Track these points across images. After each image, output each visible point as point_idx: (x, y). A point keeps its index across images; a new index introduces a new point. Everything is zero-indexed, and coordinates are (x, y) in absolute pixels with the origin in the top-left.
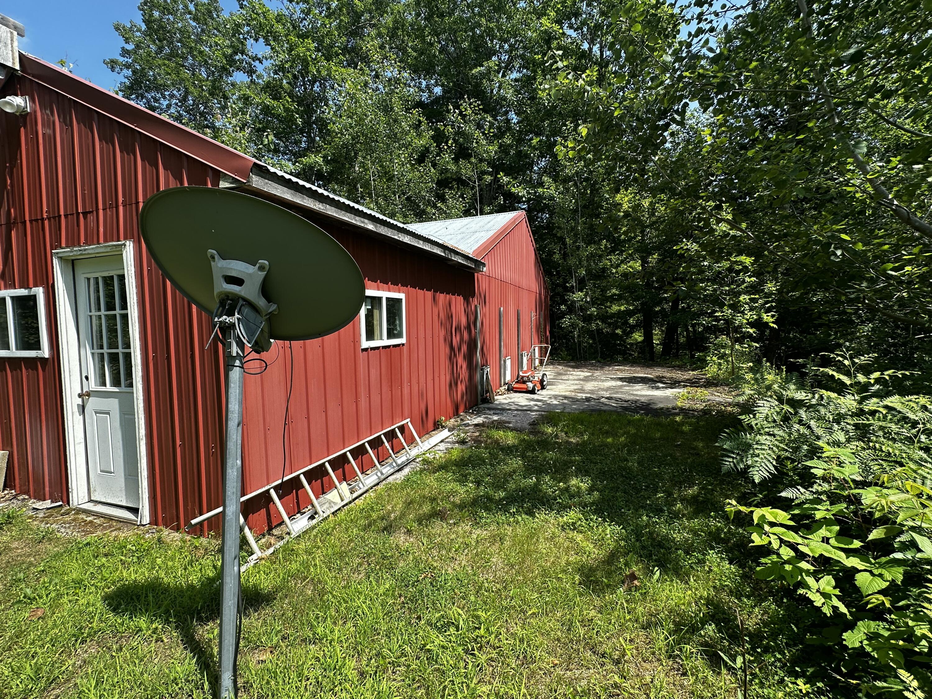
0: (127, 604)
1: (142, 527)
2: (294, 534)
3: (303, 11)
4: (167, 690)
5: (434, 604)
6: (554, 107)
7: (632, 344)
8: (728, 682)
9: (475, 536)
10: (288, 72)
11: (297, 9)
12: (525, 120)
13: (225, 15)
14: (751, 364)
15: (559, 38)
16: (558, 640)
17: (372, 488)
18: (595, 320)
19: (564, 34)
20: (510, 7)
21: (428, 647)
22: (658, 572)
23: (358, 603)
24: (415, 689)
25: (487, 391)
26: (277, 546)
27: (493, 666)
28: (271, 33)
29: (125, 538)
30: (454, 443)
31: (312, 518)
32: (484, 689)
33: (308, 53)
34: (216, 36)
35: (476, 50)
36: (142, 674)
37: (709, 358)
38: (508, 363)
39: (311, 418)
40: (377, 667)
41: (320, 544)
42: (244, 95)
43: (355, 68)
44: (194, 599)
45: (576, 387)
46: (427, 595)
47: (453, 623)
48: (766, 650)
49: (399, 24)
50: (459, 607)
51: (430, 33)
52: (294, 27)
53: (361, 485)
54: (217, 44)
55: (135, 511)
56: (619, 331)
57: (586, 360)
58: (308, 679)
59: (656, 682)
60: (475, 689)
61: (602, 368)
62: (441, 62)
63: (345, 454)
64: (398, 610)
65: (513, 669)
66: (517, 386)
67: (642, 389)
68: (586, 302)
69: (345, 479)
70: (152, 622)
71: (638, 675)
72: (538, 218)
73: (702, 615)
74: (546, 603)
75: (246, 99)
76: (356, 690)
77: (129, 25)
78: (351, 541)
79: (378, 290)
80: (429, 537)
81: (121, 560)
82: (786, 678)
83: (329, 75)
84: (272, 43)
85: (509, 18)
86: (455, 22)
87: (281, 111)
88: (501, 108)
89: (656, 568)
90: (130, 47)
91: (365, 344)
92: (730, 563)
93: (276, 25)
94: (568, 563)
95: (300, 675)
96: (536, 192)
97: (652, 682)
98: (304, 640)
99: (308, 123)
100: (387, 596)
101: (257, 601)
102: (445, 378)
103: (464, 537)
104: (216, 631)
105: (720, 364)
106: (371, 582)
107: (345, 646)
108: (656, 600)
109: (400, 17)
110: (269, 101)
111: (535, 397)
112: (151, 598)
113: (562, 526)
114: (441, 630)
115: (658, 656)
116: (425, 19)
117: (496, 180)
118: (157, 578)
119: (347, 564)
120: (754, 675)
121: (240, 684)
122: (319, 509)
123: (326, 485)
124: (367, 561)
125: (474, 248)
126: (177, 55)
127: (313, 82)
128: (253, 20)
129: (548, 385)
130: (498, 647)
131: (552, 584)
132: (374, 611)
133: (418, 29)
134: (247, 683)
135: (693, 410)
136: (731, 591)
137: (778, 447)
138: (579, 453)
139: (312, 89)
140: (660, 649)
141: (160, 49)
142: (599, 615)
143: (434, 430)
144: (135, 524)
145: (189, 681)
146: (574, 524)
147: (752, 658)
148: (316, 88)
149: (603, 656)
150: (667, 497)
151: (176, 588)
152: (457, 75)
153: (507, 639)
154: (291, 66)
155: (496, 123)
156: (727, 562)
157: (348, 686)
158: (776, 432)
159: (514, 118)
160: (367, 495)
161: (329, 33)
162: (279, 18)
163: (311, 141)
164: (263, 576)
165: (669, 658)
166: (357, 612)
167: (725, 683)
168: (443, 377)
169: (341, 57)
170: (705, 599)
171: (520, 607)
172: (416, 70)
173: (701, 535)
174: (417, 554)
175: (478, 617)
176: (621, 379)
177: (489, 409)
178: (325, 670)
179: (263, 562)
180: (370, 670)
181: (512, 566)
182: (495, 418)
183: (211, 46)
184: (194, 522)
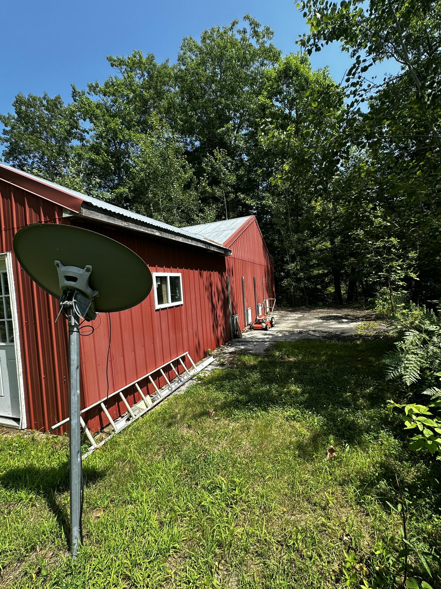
0: (13, 482)
1: (22, 431)
2: (117, 431)
3: (112, 101)
4: (39, 539)
5: (206, 474)
6: (270, 150)
7: (327, 294)
8: (396, 519)
9: (231, 427)
10: (105, 138)
11: (109, 100)
12: (252, 159)
13: (65, 106)
14: (403, 304)
15: (270, 108)
16: (286, 495)
17: (165, 398)
18: (304, 281)
19: (273, 105)
20: (239, 91)
21: (203, 504)
22: (348, 447)
23: (158, 475)
24: (195, 532)
25: (237, 330)
26: (107, 440)
27: (244, 514)
28: (93, 115)
29: (12, 439)
30: (217, 365)
31: (128, 420)
32: (239, 530)
33: (117, 126)
34: (60, 119)
35: (219, 118)
36: (23, 529)
37: (377, 301)
38: (250, 311)
39: (125, 356)
40: (171, 518)
41: (133, 437)
42: (78, 153)
43: (146, 133)
44: (55, 477)
45: (293, 325)
46: (202, 468)
47: (218, 487)
48: (420, 496)
49: (171, 105)
50: (222, 475)
51: (191, 110)
52: (108, 111)
53: (159, 397)
54: (61, 124)
55: (17, 420)
56: (319, 287)
57: (299, 306)
58: (127, 528)
59: (349, 521)
60: (233, 531)
61: (309, 311)
62: (197, 127)
63: (148, 377)
64: (184, 479)
65: (257, 515)
66: (255, 326)
67: (335, 324)
68: (297, 269)
69: (148, 394)
70: (29, 494)
71: (338, 517)
72: (264, 218)
73: (377, 474)
74: (278, 471)
75: (79, 156)
76: (157, 535)
77: (7, 116)
78: (153, 434)
79: (164, 272)
80: (202, 429)
81: (9, 453)
82: (433, 515)
83: (130, 138)
84: (95, 121)
85: (239, 97)
86: (205, 102)
87: (101, 162)
88: (237, 152)
89: (347, 444)
90: (8, 129)
91: (158, 306)
92: (395, 438)
93: (96, 110)
94: (291, 443)
95: (122, 526)
96: (261, 203)
97: (347, 521)
98: (124, 502)
99: (118, 168)
100: (177, 470)
101: (94, 477)
102: (209, 323)
103: (224, 428)
104: (69, 499)
105: (384, 305)
106: (166, 461)
107: (150, 504)
108: (347, 465)
109: (172, 101)
110: (94, 156)
111: (267, 332)
112: (28, 478)
113: (287, 418)
114: (211, 492)
115: (350, 503)
116: (188, 101)
117: (237, 197)
118: (31, 465)
119: (151, 449)
120: (412, 514)
121: (84, 533)
122: (133, 414)
123: (136, 398)
124: (164, 447)
125: (224, 241)
126: (37, 132)
127: (120, 143)
128: (82, 108)
129: (275, 324)
130: (247, 502)
131: (281, 457)
132: (168, 481)
133: (183, 108)
134: (89, 532)
135: (368, 336)
136: (396, 457)
137: (420, 362)
138: (297, 368)
139: (120, 147)
140: (351, 498)
141: (27, 129)
142: (312, 477)
143: (204, 358)
144: (17, 429)
145: (52, 533)
146: (294, 416)
147: (411, 503)
148: (123, 147)
149: (315, 505)
150: (354, 395)
151: (44, 470)
152: (209, 134)
153: (253, 496)
154: (107, 135)
155: (234, 161)
156: (393, 437)
157: (152, 532)
158: (419, 352)
159: (245, 158)
160: (162, 403)
161: (129, 113)
162: (98, 106)
163: (121, 179)
164: (98, 460)
165: (357, 504)
166: (157, 481)
167: (394, 520)
168: (208, 324)
169: (137, 127)
170: (379, 463)
171: (261, 473)
172: (183, 132)
173: (375, 420)
174: (194, 441)
175: (234, 482)
176: (321, 318)
177: (239, 342)
178: (138, 522)
179: (98, 450)
180: (167, 520)
181: (255, 446)
182: (242, 347)
183: (57, 126)
184: (53, 427)
